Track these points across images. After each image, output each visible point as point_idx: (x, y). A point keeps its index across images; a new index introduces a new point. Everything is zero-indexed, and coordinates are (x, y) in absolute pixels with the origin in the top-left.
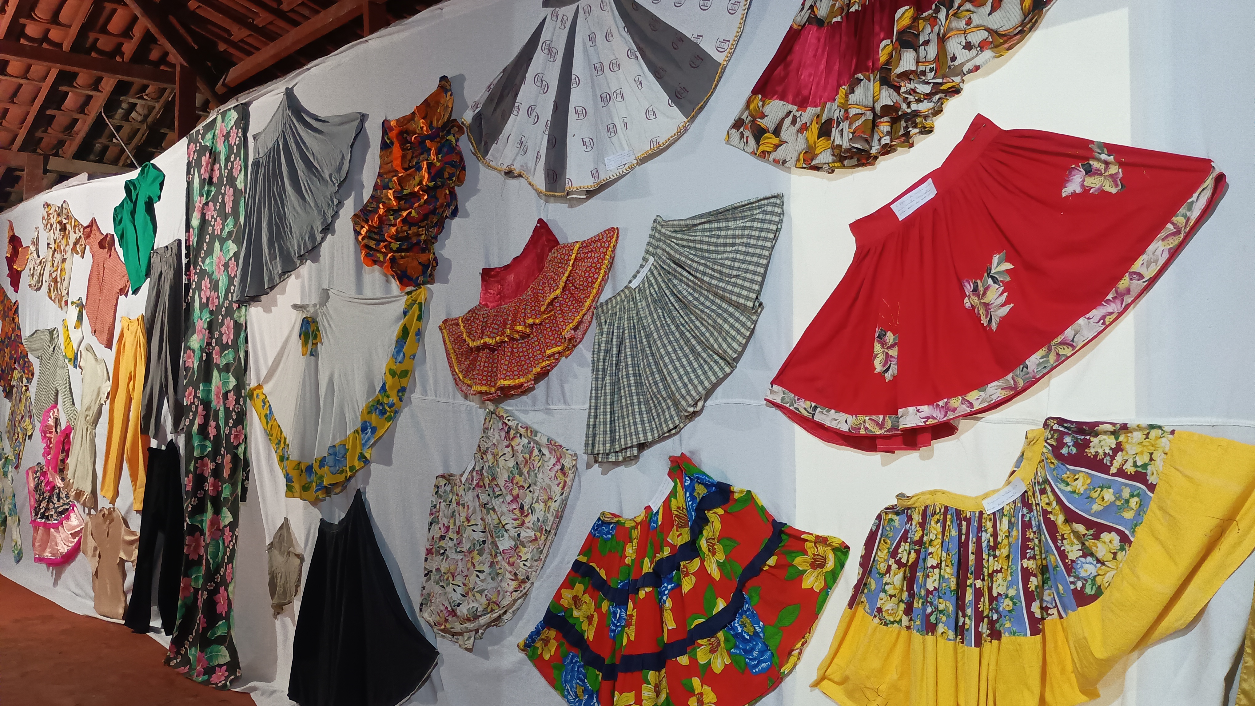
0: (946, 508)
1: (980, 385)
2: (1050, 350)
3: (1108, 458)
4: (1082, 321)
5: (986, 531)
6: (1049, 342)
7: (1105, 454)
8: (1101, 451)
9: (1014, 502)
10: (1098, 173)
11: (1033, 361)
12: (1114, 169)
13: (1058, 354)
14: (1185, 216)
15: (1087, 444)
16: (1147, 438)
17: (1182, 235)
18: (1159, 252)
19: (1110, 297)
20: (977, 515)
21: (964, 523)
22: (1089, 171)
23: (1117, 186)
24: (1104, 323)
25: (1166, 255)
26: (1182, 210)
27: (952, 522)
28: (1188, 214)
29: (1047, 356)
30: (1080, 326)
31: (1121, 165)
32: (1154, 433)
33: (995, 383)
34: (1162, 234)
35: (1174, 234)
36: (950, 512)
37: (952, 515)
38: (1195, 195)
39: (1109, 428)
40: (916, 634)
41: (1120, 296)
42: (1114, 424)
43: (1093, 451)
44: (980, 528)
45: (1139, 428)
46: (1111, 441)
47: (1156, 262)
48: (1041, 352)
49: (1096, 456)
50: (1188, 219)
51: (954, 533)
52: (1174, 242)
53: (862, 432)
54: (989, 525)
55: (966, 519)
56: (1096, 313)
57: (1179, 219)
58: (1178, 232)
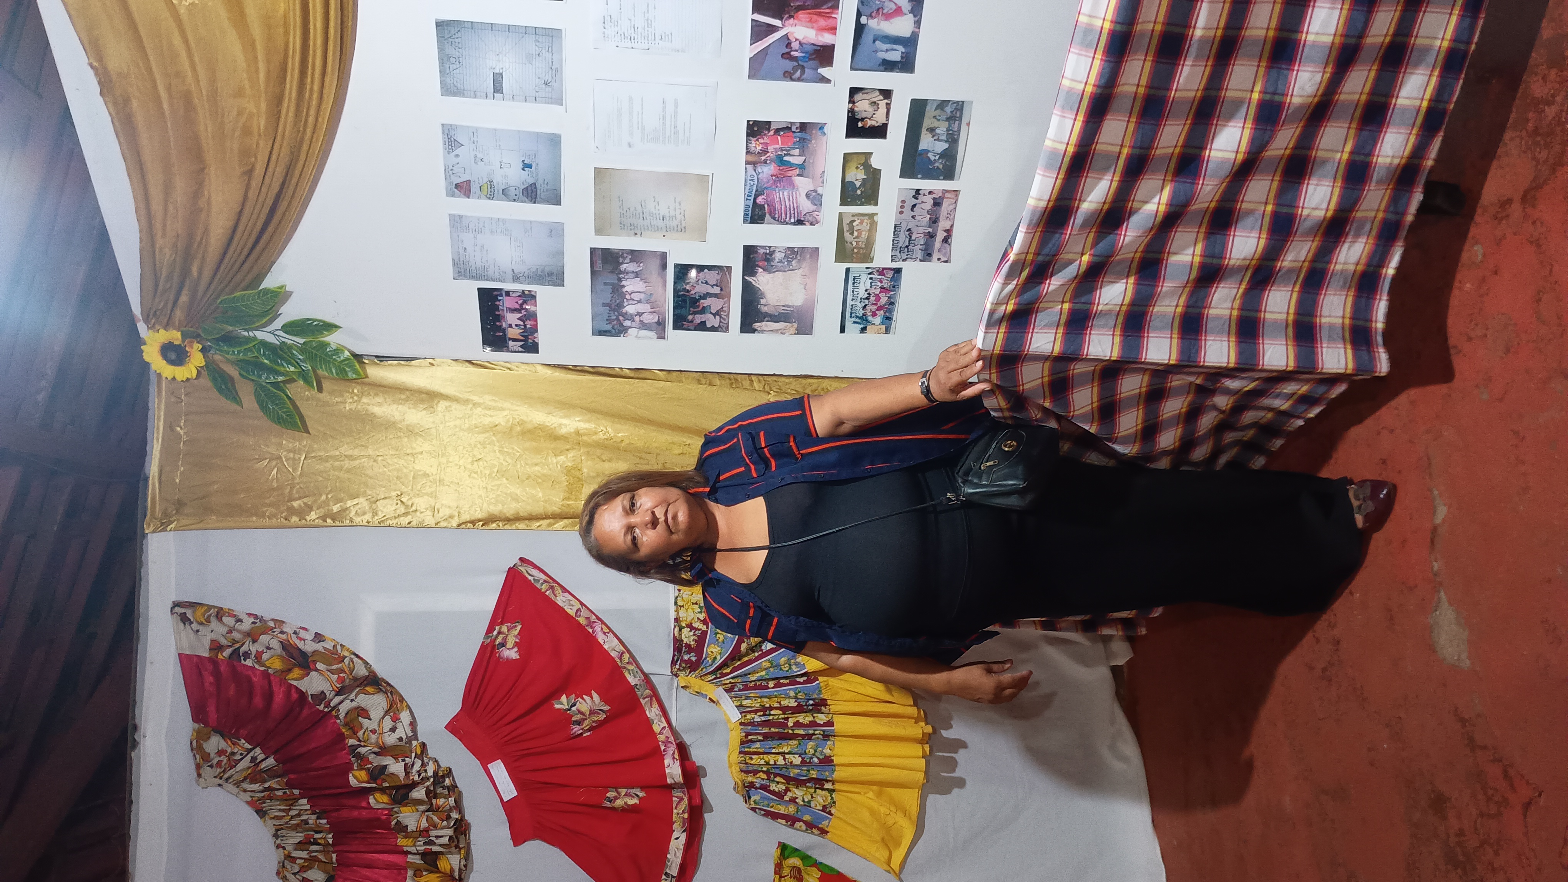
0: (740, 753)
1: (648, 723)
2: (625, 668)
3: (697, 632)
4: (606, 647)
5: (753, 719)
6: (620, 667)
7: (694, 635)
8: (692, 638)
9: (731, 698)
10: (505, 639)
11: (632, 680)
12: (504, 629)
13: (628, 663)
14: (542, 584)
15: (688, 646)
16: (683, 606)
17: (554, 585)
18: (564, 599)
19: (590, 631)
20: (743, 727)
21: (750, 737)
22: (503, 645)
23: (516, 626)
24: (608, 633)
25: (567, 594)
26: (538, 586)
27: (750, 748)
28: (541, 581)
29: (629, 670)
30: (609, 647)
31: (502, 623)
32: (680, 603)
33: (647, 712)
34: (552, 597)
35: (553, 591)
36: (743, 750)
37: (744, 748)
38: (530, 578)
39: (677, 629)
40: (836, 775)
41: (591, 624)
42: (675, 627)
43: (692, 643)
44: (752, 723)
45: (677, 611)
46: (686, 631)
47: (570, 601)
48: (626, 674)
49: (696, 641)
50: (545, 581)
51: (758, 745)
52: (558, 590)
53: (686, 816)
54: (749, 716)
55: (746, 736)
56: (601, 638)
57: (544, 587)
58: (552, 588)
